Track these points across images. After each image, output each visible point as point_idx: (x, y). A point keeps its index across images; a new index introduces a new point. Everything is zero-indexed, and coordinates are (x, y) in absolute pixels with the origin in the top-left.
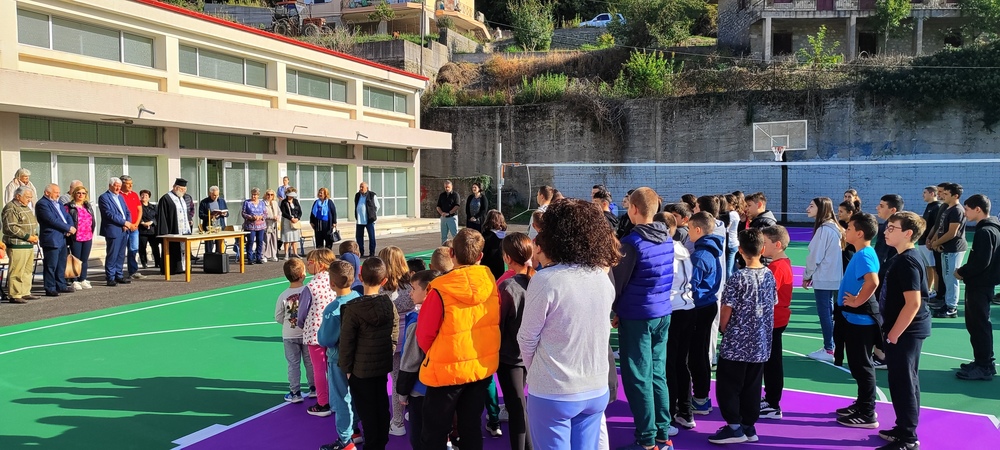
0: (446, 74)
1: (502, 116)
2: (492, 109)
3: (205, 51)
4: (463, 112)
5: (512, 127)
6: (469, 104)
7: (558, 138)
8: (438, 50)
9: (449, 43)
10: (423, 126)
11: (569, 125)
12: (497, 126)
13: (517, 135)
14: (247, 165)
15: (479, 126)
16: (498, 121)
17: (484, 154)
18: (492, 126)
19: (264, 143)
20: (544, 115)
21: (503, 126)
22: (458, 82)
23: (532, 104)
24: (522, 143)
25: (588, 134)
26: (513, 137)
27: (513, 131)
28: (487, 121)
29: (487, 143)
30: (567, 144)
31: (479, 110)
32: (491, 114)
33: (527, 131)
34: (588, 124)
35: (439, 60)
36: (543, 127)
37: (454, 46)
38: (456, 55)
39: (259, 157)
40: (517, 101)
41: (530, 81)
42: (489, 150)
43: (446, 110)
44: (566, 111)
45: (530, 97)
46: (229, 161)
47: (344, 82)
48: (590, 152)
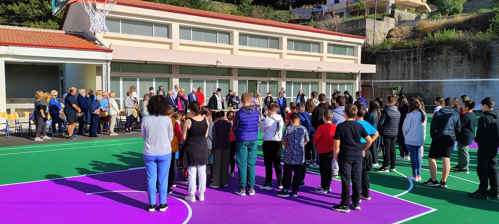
1: (415, 54)
2: (409, 50)
3: (251, 36)
4: (393, 53)
5: (420, 59)
6: (398, 49)
7: (447, 65)
8: (388, 21)
10: (362, 62)
11: (454, 58)
12: (412, 59)
13: (423, 64)
14: (268, 83)
15: (402, 60)
16: (412, 57)
17: (404, 74)
18: (409, 60)
20: (439, 52)
21: (415, 59)
22: (398, 37)
23: (432, 47)
24: (425, 68)
25: (465, 62)
26: (420, 65)
27: (420, 62)
28: (406, 57)
29: (406, 69)
30: (452, 68)
31: (402, 52)
32: (408, 53)
33: (429, 61)
34: (465, 57)
35: (388, 26)
36: (438, 59)
38: (400, 23)
39: (273, 79)
40: (425, 45)
41: (433, 35)
42: (406, 72)
43: (385, 52)
44: (452, 50)
45: (431, 43)
46: (260, 81)
47: (318, 43)
48: (466, 73)
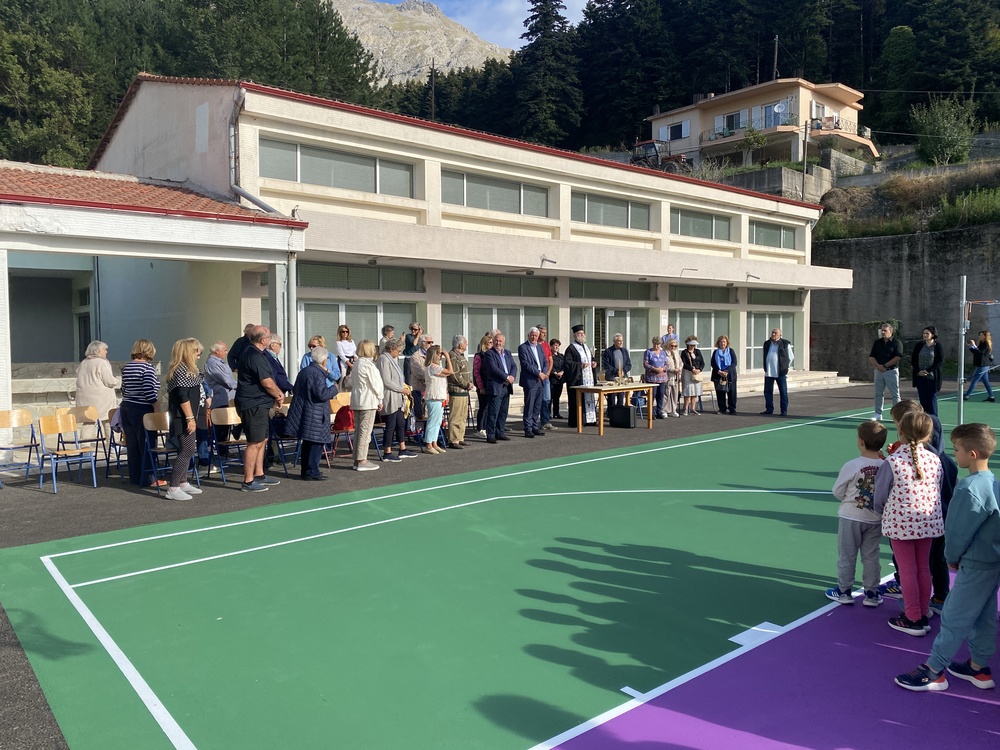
0: (831, 202)
1: (912, 246)
2: (899, 238)
3: (593, 197)
4: (857, 244)
5: (926, 258)
6: (864, 235)
8: (820, 176)
9: (833, 166)
12: (905, 258)
13: (933, 268)
14: (628, 313)
15: (879, 260)
16: (906, 252)
17: (886, 293)
18: (898, 259)
19: (644, 289)
20: (975, 241)
21: (912, 258)
22: (846, 211)
23: (956, 229)
24: (940, 279)
26: (927, 271)
27: (927, 264)
28: (891, 254)
29: (891, 281)
31: (880, 241)
32: (896, 245)
33: (948, 263)
35: (821, 186)
36: (971, 257)
37: (838, 168)
38: (840, 179)
39: (642, 304)
40: (933, 226)
41: (952, 201)
42: (892, 288)
43: (835, 244)
45: (952, 220)
46: (611, 309)
47: (727, 218)
